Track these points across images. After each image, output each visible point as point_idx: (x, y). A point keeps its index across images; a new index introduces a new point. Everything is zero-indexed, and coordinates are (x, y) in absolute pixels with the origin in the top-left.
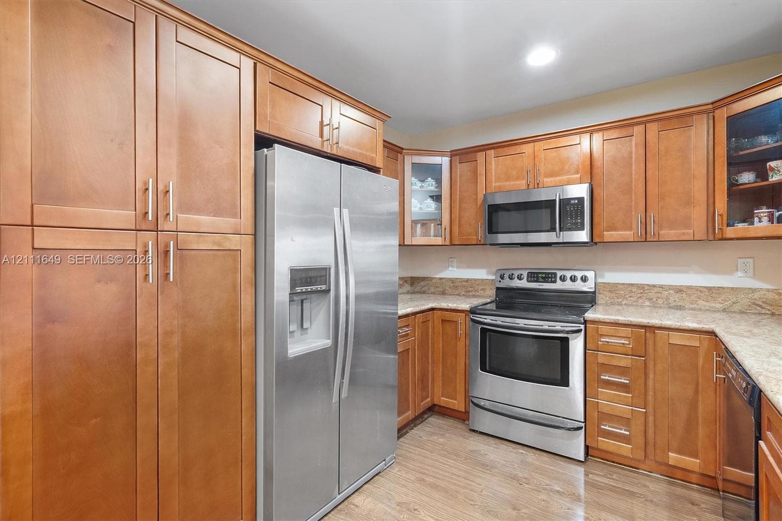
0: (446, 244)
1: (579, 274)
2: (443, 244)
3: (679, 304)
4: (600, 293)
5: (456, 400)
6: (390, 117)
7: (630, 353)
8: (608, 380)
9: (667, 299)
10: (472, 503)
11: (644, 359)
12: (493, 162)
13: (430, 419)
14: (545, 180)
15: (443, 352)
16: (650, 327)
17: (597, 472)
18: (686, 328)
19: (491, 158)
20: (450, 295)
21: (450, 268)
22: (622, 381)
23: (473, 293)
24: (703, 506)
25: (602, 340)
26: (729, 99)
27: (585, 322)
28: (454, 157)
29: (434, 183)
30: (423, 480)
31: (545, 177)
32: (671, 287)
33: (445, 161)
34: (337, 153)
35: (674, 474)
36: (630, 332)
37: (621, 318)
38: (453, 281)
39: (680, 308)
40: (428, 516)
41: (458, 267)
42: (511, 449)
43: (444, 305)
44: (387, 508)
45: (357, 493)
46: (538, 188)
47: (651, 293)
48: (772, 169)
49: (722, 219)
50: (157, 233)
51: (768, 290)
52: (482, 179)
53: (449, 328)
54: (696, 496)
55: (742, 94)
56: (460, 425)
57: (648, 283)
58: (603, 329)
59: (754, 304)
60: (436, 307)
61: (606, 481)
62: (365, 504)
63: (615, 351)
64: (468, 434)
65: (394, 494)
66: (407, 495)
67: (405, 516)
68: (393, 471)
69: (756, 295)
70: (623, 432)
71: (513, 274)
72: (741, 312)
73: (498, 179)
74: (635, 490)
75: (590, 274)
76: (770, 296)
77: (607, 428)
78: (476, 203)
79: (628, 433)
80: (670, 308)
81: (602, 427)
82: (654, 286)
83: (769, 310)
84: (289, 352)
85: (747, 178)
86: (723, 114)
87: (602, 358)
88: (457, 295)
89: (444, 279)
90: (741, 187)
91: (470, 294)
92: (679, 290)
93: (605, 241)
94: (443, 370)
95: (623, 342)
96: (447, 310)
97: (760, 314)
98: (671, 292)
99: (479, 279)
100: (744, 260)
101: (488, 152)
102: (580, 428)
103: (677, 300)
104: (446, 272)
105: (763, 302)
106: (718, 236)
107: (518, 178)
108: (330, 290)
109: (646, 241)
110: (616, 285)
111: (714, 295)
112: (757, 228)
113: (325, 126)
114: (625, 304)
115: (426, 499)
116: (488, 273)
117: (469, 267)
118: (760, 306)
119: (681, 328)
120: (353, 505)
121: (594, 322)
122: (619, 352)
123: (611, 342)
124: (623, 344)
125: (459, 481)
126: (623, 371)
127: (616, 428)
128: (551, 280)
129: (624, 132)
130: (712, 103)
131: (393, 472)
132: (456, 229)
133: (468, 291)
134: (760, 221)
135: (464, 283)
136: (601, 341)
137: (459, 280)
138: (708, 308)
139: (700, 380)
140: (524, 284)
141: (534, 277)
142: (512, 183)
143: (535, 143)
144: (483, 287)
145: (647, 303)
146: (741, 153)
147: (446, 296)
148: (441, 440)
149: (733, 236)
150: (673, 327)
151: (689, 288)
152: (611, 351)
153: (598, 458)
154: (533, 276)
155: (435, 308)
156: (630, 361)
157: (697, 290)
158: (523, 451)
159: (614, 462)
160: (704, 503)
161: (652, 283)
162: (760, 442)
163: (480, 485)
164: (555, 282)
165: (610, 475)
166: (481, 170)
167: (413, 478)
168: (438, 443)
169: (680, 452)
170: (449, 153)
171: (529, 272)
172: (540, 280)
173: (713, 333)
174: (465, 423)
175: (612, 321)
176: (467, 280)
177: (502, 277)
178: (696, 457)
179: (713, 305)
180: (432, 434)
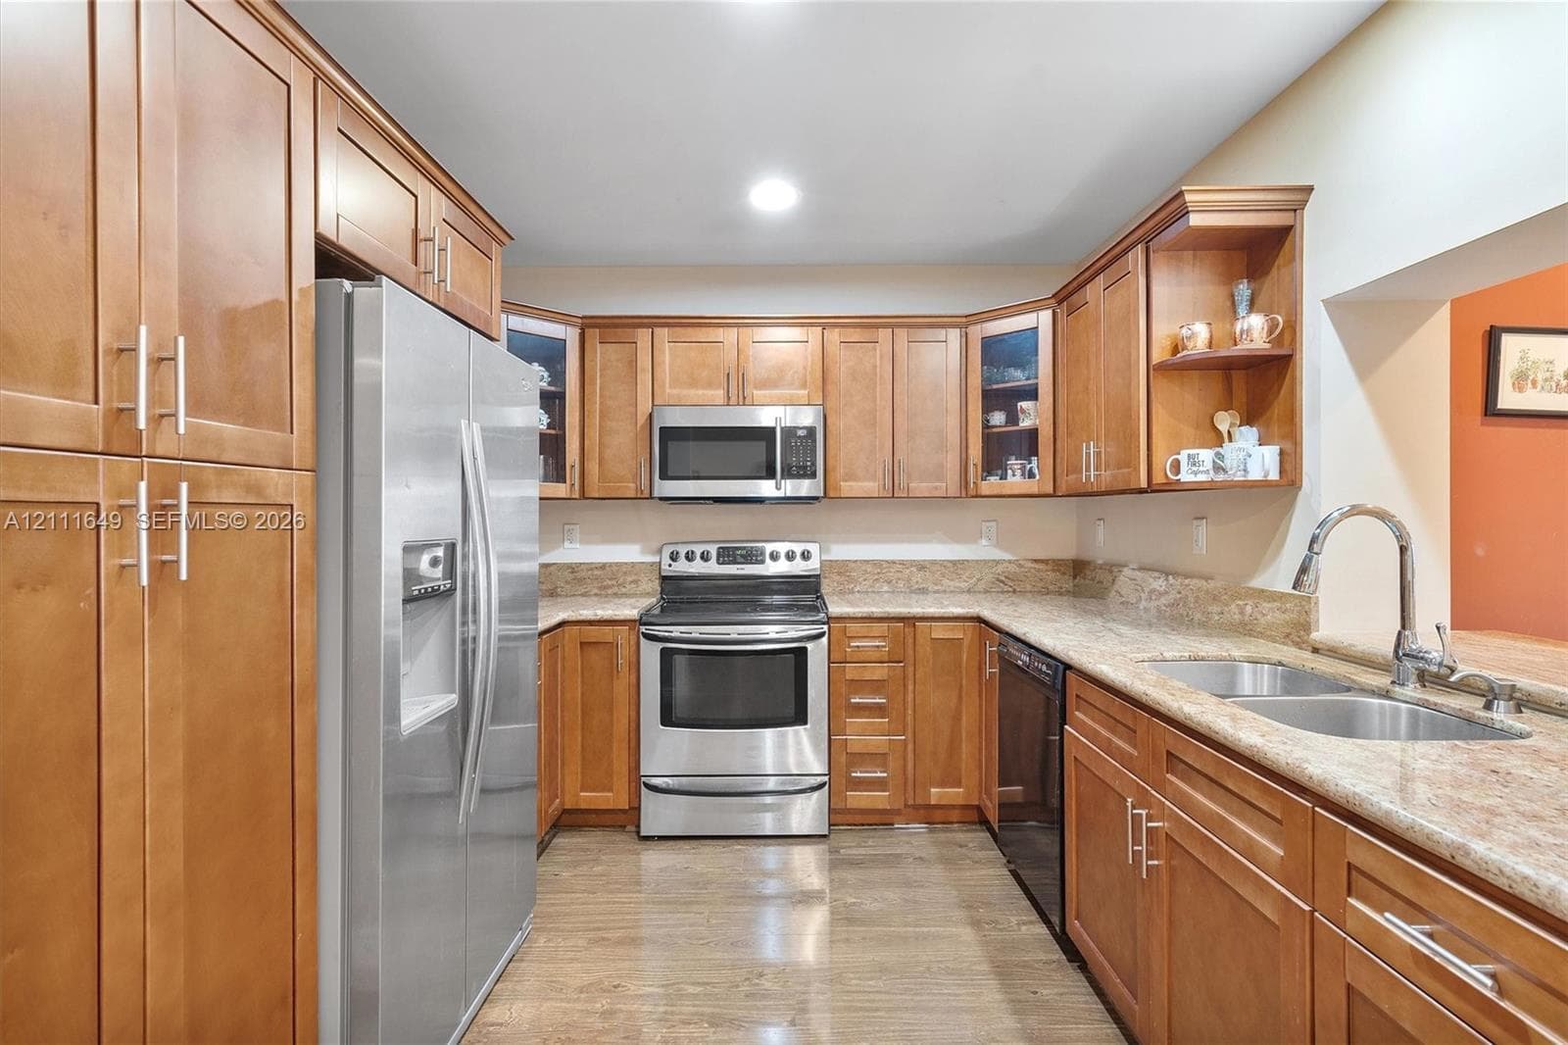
0: (574, 496)
1: (798, 548)
2: (568, 496)
3: (921, 586)
4: (825, 578)
5: (610, 790)
6: (513, 239)
7: (886, 659)
8: (859, 703)
9: (909, 580)
10: (701, 942)
11: (902, 664)
12: (667, 352)
13: (555, 841)
14: (755, 392)
15: (583, 704)
16: (908, 618)
17: (847, 844)
18: (951, 615)
19: (664, 342)
20: (567, 596)
21: (567, 544)
22: (878, 701)
23: (615, 590)
24: (971, 845)
25: (852, 644)
26: (985, 315)
27: (829, 620)
28: (591, 330)
29: (546, 374)
30: (603, 939)
31: (756, 388)
32: (912, 563)
33: (570, 335)
34: (439, 301)
35: (932, 816)
36: (886, 628)
37: (877, 610)
38: (572, 568)
39: (923, 591)
40: (644, 986)
41: (582, 542)
42: (719, 849)
43: (587, 614)
44: (563, 1004)
45: (486, 1006)
46: (744, 405)
47: (890, 572)
48: (1023, 411)
49: (976, 468)
50: (142, 461)
51: (1010, 562)
52: (644, 378)
53: (596, 657)
54: (960, 837)
55: (996, 313)
56: (619, 837)
57: (887, 559)
58: (853, 628)
59: (998, 580)
60: (571, 619)
61: (862, 851)
62: (514, 1015)
63: (868, 659)
64: (640, 846)
65: (561, 979)
66: (587, 972)
67: (604, 1002)
68: (537, 945)
69: (1000, 569)
70: (879, 774)
71: (693, 552)
72: (986, 592)
73: (675, 383)
74: (899, 851)
75: (813, 548)
76: (1013, 568)
77: (859, 774)
78: (634, 421)
79: (885, 775)
80: (912, 592)
81: (854, 774)
82: (894, 562)
83: (1011, 587)
84: (403, 723)
85: (998, 418)
86: (978, 332)
87: (852, 672)
88: (583, 595)
89: (556, 567)
90: (994, 430)
91: (610, 592)
92: (922, 566)
93: (842, 496)
94: (583, 738)
95: (878, 644)
96: (590, 623)
97: (1002, 592)
98: (914, 569)
99: (626, 563)
100: (988, 524)
101: (657, 330)
102: (821, 786)
103: (920, 581)
104: (556, 552)
105: (1006, 577)
106: (972, 492)
107: (710, 385)
108: (455, 589)
109: (893, 497)
110: (845, 562)
111: (959, 572)
112: (1012, 483)
113: (421, 240)
114: (858, 592)
115: (627, 964)
116: (643, 552)
117: (606, 541)
118: (1002, 582)
119: (946, 615)
120: (492, 1025)
121: (840, 619)
122: (874, 659)
123: (863, 647)
124: (878, 647)
125: (666, 920)
126: (876, 686)
127: (870, 772)
128: (756, 560)
129: (866, 335)
130: (966, 317)
131: (539, 947)
132: (593, 467)
133: (606, 588)
134: (1014, 475)
135: (596, 572)
136: (850, 647)
137: (587, 566)
138: (952, 589)
139: (964, 682)
140: (713, 568)
141: (729, 556)
142: (700, 392)
143: (741, 329)
144: (634, 577)
145: (886, 588)
146: (995, 387)
147: (559, 600)
148: (598, 869)
149: (988, 493)
150: (937, 615)
151: (934, 562)
152: (862, 659)
153: (842, 825)
154: (726, 555)
155: (568, 622)
156: (886, 670)
157: (941, 565)
158: (739, 847)
159: (863, 825)
160: (971, 842)
161: (892, 559)
162: (1066, 727)
163: (703, 913)
164: (762, 562)
165: (865, 842)
166: (644, 360)
167: (581, 943)
168: (596, 876)
169: (942, 785)
170: (580, 321)
171: (719, 548)
172: (740, 559)
173: (979, 620)
174: (627, 830)
175: (864, 615)
176: (603, 566)
177: (674, 557)
178: (959, 785)
179: (957, 584)
180: (576, 864)
